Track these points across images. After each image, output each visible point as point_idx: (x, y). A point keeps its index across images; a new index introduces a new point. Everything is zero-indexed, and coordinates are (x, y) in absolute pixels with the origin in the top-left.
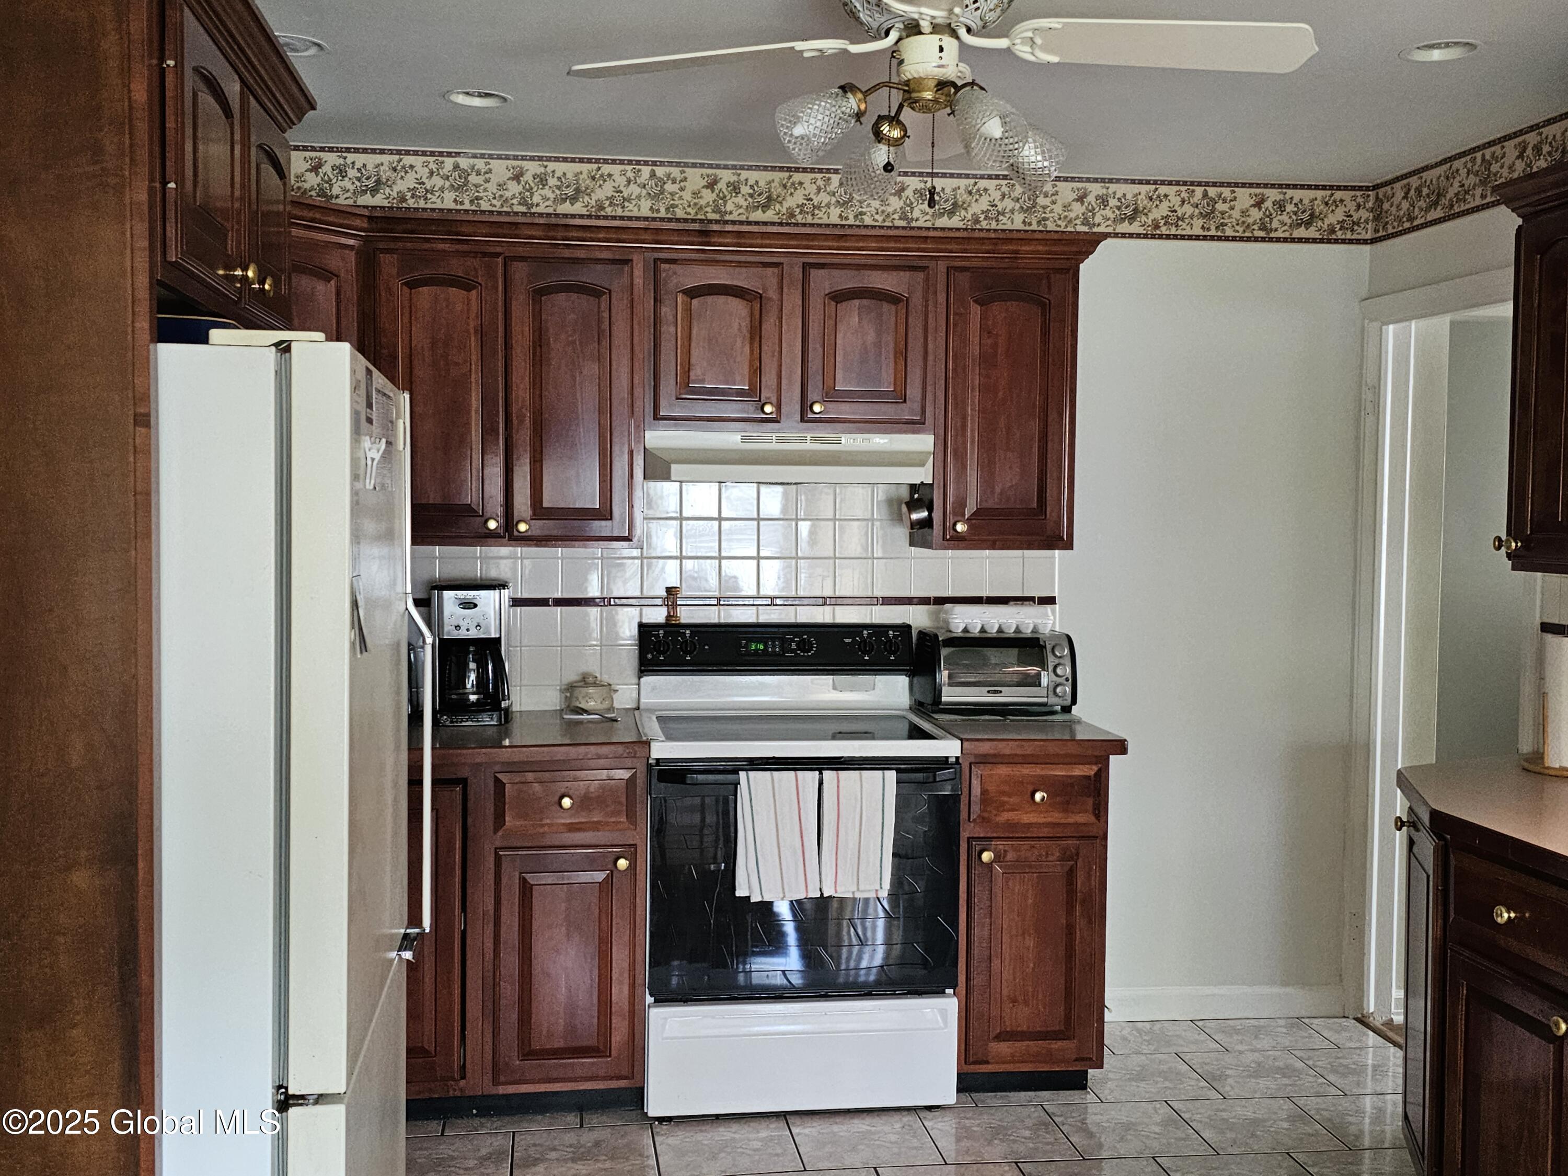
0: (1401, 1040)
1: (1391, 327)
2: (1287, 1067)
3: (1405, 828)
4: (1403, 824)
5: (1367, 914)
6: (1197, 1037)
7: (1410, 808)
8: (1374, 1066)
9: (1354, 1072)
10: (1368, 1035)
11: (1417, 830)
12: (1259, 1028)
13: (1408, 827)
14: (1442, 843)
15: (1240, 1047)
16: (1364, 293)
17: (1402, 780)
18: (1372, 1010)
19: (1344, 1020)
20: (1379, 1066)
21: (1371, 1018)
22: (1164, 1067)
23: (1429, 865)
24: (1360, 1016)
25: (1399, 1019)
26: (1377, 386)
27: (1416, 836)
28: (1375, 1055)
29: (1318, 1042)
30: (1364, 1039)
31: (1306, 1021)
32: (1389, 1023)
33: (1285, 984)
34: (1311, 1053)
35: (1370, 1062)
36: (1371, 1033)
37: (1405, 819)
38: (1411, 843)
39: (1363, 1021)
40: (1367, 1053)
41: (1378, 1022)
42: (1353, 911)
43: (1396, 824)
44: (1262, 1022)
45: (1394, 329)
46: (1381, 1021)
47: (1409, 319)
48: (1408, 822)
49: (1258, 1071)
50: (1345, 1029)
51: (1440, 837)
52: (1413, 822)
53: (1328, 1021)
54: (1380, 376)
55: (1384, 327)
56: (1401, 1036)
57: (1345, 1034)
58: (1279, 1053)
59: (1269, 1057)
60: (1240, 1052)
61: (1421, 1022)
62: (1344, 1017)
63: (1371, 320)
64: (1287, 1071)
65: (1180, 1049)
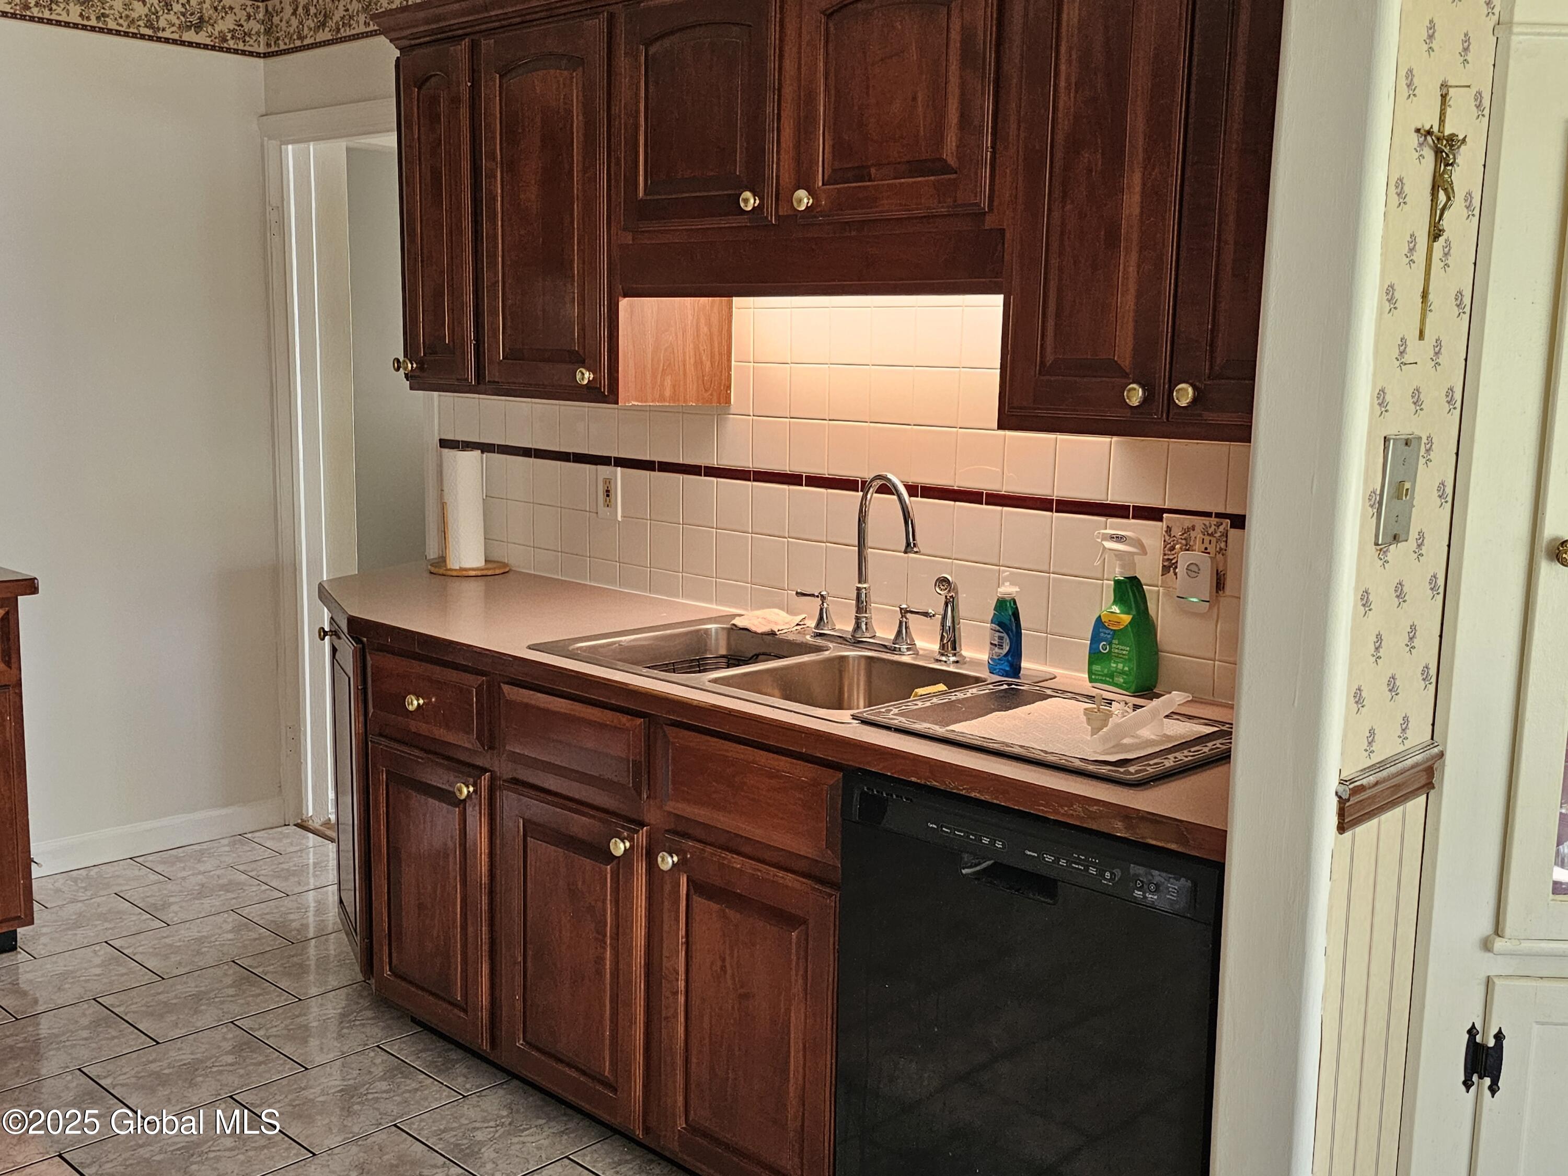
0: (334, 835)
1: (290, 147)
2: (231, 882)
3: (327, 638)
4: (326, 633)
5: (302, 725)
6: (137, 873)
7: (332, 618)
8: (314, 863)
9: (294, 874)
10: (308, 837)
11: (339, 638)
12: (202, 852)
13: (331, 636)
14: (360, 646)
15: (184, 874)
16: (263, 110)
17: (324, 595)
18: (310, 814)
19: (286, 827)
20: (318, 863)
21: (311, 821)
22: (103, 909)
23: (350, 670)
24: (299, 821)
25: (333, 817)
26: (279, 205)
27: (337, 643)
28: (315, 854)
29: (261, 853)
30: (304, 841)
31: (249, 836)
32: (327, 823)
33: (225, 805)
34: (254, 865)
35: (311, 861)
36: (311, 835)
37: (327, 629)
38: (334, 650)
39: (302, 826)
40: (308, 854)
41: (316, 824)
42: (289, 724)
43: (320, 635)
44: (205, 846)
45: (293, 150)
46: (320, 823)
47: (307, 141)
48: (331, 631)
49: (202, 892)
50: (287, 836)
51: (358, 641)
52: (335, 631)
53: (270, 831)
54: (282, 197)
55: (283, 147)
56: (334, 831)
57: (285, 841)
58: (223, 871)
59: (212, 877)
60: (184, 878)
61: (350, 816)
62: (285, 825)
63: (270, 139)
64: (228, 887)
65: (117, 889)
